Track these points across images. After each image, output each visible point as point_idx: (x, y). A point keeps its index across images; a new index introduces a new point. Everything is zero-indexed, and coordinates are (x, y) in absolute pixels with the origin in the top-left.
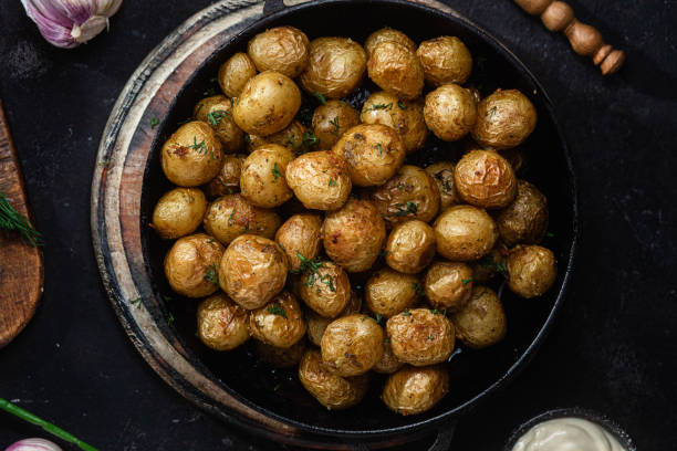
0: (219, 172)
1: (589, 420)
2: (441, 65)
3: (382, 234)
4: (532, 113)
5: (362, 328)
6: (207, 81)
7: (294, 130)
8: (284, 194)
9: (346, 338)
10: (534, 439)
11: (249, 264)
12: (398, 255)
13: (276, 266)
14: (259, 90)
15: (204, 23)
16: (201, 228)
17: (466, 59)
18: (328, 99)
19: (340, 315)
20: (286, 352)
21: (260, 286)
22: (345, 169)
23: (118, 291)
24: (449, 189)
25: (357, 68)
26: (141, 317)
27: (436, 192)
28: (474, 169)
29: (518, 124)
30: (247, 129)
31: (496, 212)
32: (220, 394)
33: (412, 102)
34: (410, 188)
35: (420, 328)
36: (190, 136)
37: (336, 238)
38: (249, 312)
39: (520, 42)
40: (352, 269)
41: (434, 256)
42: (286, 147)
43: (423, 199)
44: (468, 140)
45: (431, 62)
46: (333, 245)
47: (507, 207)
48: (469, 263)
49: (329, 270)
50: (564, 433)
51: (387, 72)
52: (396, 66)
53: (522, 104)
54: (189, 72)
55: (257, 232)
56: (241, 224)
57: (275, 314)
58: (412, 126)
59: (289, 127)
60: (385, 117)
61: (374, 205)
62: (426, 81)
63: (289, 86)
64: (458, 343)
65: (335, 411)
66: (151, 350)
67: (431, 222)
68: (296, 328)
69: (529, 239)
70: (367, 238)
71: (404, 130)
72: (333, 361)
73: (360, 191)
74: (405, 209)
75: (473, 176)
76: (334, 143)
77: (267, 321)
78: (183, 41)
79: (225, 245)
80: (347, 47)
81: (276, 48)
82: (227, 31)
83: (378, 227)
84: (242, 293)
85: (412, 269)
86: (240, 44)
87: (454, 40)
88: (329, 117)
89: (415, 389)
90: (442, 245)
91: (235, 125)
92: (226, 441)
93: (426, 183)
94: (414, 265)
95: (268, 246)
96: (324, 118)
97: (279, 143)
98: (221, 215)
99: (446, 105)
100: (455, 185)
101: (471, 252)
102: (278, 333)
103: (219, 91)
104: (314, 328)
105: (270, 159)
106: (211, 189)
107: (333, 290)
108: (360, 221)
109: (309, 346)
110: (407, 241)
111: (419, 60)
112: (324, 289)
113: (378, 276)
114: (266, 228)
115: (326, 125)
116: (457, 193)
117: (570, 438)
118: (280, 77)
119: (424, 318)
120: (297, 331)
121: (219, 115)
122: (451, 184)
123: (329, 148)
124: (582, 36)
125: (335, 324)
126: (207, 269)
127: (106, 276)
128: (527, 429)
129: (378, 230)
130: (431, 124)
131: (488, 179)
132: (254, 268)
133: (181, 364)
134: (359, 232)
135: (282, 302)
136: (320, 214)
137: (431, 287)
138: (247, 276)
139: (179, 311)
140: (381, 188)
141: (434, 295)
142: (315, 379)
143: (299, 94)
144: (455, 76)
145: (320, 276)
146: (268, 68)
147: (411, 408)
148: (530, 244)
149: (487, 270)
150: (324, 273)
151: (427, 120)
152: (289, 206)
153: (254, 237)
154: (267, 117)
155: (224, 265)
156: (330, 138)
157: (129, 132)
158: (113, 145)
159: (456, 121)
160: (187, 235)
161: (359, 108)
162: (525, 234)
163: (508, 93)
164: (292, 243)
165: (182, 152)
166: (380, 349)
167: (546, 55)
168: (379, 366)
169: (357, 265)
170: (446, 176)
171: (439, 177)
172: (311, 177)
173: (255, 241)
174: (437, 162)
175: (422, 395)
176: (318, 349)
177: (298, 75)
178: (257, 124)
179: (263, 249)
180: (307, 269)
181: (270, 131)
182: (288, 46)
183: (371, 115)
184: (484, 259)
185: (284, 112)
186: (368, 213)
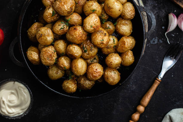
1: (31, 103)
2: (126, 57)
3: (78, 42)
4: (114, 84)
5: (50, 38)
7: (106, 16)
8: (87, 14)
9: (46, 34)
10: (24, 89)
12: (71, 48)
13: (66, 12)
14: (117, 4)
17: (128, 64)
18: (115, 26)
19: (53, 32)
20: (42, 18)
21: (60, 8)
22: (96, 31)
24: (91, 62)
25: (125, 33)
27: (90, 58)
28: (97, 69)
29: (111, 80)
31: (86, 75)
33: (116, 50)
34: (91, 50)
35: (51, 55)
37: (75, 29)
38: (53, 6)
39: (132, 79)
40: (67, 35)
41: (72, 58)
42: (101, 14)
43: (88, 54)
44: (106, 66)
45: (127, 54)
46: (73, 28)
47: (87, 78)
48: (71, 68)
49: (66, 28)
50: (26, 97)
51: (124, 42)
52: (126, 44)
53: (116, 81)
55: (76, 7)
56: (78, 2)
57: (53, 13)
58: (109, 50)
59: (107, 14)
60: (111, 42)
61: (86, 40)
62: (122, 53)
63: (119, 13)
64: (49, 66)
65: (27, 33)
67: (82, 57)
69: (79, 85)
70: (76, 38)
71: (108, 48)
72: (40, 31)
73: (90, 35)
74: (85, 49)
75: (96, 68)
76: (103, 28)
77: (50, 11)
80: (130, 30)
81: (129, 9)
83: (79, 41)
84: (58, 3)
85: (68, 52)
87: (133, 61)
88: (111, 27)
89: (33, 55)
90: (75, 61)
92: (19, 5)
93: (93, 55)
94: (69, 52)
95: (72, 9)
96: (110, 25)
97: (102, 12)
99: (116, 59)
100: (93, 63)
101: (74, 69)
102: (47, 14)
104: (49, 25)
105: (97, 9)
107: (60, 29)
108: (81, 36)
110: (76, 50)
111: (128, 51)
112: (60, 27)
113: (65, 43)
114: (77, 9)
115: (108, 25)
116: (90, 64)
117: (25, 99)
118: (121, 10)
119: (54, 56)
120: (48, 20)
122: (93, 62)
123: (101, 26)
125: (51, 31)
128: (26, 87)
129: (78, 41)
130: (110, 55)
131: (95, 72)
132: (65, 5)
134: (78, 36)
135: (56, 15)
136: (82, 25)
137: (63, 58)
138: (63, 4)
140: (91, 42)
141: (61, 59)
142: (35, 26)
144: (124, 61)
145: (64, 25)
146: (123, 8)
147: (28, 54)
148: (77, 85)
149: (69, 73)
150: (65, 27)
151: (111, 54)
152: (84, 15)
153: (74, 5)
154: (110, 7)
159: (111, 62)
161: (112, 35)
162: (80, 84)
163: (120, 77)
164: (73, 17)
166: (44, 44)
167: (129, 86)
168: (40, 45)
169: (69, 36)
170: (95, 61)
171: (95, 59)
172: (93, 21)
173: (73, 6)
174: (99, 58)
175: (32, 57)
176: (44, 26)
177: (122, 17)
179: (71, 8)
180: (66, 21)
181: (105, 9)
182: (130, 13)
183: (111, 38)
184: (72, 73)
185: (112, 12)
186: (83, 38)
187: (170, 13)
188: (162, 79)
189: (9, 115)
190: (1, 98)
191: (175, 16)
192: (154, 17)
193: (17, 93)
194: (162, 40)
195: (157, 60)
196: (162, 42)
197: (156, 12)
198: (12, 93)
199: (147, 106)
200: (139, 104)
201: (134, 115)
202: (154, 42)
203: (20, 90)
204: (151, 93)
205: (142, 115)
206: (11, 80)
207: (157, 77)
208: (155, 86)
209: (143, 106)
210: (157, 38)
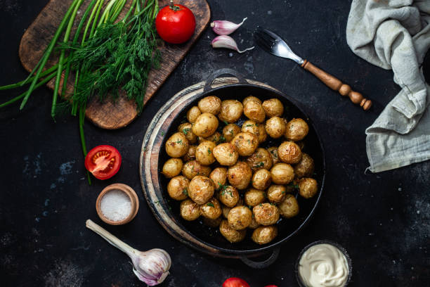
0: (187, 152)
1: (331, 244)
2: (272, 110)
3: (250, 174)
4: (307, 127)
5: (244, 211)
6: (183, 117)
7: (216, 135)
8: (213, 160)
9: (237, 215)
10: (310, 253)
11: (200, 187)
12: (257, 183)
13: (210, 187)
14: (202, 120)
15: (181, 96)
16: (181, 174)
17: (281, 107)
18: (229, 123)
19: (235, 206)
20: (215, 221)
21: (204, 195)
22: (236, 149)
23: (150, 198)
24: (276, 157)
25: (240, 111)
26: (159, 208)
27: (271, 158)
28: (286, 149)
29: (302, 131)
30: (198, 134)
31: (294, 165)
32: (190, 237)
33: (261, 123)
34: (261, 157)
35: (266, 211)
36: (176, 138)
37: (233, 176)
38: (200, 206)
40: (240, 188)
41: (271, 183)
42: (213, 142)
43: (266, 161)
44: (282, 138)
45: (268, 109)
46: (232, 179)
47: (298, 164)
48: (284, 185)
49: (230, 189)
50: (321, 250)
51: (251, 112)
52: (254, 110)
53: (303, 124)
54: (175, 114)
55: (202, 175)
56: (196, 172)
57: (210, 206)
58: (261, 133)
59: (214, 134)
60: (251, 129)
61: (247, 163)
62: (266, 116)
63: (214, 118)
64: (281, 216)
65: (234, 243)
66: (163, 221)
67: (270, 170)
68: (218, 212)
69: (307, 175)
70: (245, 176)
71: (258, 135)
72: (232, 224)
73: (242, 158)
74: (259, 165)
75: (285, 151)
76: (231, 140)
77: (207, 209)
78: (174, 102)
79: (190, 180)
80: (236, 103)
81: (208, 104)
82: (190, 99)
83: (249, 172)
84: (197, 198)
85: (262, 188)
86: (195, 103)
87: (277, 100)
88: (229, 130)
89: (264, 235)
90: (274, 178)
91: (194, 134)
92: (192, 255)
93: (267, 154)
94: (263, 186)
95: (207, 180)
96: (227, 130)
97: (210, 140)
98: (189, 168)
99: (274, 125)
100: (278, 155)
101: (285, 181)
102: (211, 213)
103: (187, 121)
104: (225, 211)
105: (207, 147)
106: (184, 158)
107: (232, 197)
108: (242, 170)
109: (223, 218)
110: (260, 177)
111: (263, 107)
112: (229, 196)
113: (249, 191)
114: (206, 173)
115: (228, 133)
116: (279, 158)
117: (324, 251)
118: (210, 115)
119: (267, 207)
121: (187, 130)
123: (229, 142)
124: (355, 96)
125: (233, 210)
126: (183, 189)
127: (145, 193)
128: (307, 249)
130: (269, 132)
131: (291, 152)
132: (201, 189)
133: (174, 226)
134: (241, 174)
135: (212, 201)
136: (227, 167)
137: (270, 195)
138: (199, 191)
139: (173, 206)
140: (249, 157)
141: (271, 198)
142: (226, 231)
143: (217, 121)
144: (277, 113)
145: (227, 191)
146: (206, 112)
147: (263, 242)
148: (308, 177)
149: (291, 188)
151: (267, 130)
152: (214, 165)
154: (205, 130)
155: (190, 187)
156: (229, 138)
157: (153, 138)
158: (147, 143)
159: (278, 130)
160: (176, 176)
161: (241, 127)
162: (305, 174)
163: (298, 120)
164: (216, 179)
165: (173, 144)
166: (250, 219)
167: (311, 106)
168: (251, 226)
169: (241, 187)
170: (275, 152)
171: (272, 152)
172: (223, 153)
173: (202, 178)
174: (271, 146)
175: (267, 237)
176: (227, 219)
177: (217, 114)
178: (202, 133)
179: (205, 181)
180: (222, 189)
181: (207, 136)
182: (213, 103)
183: (246, 129)
184: (290, 183)
185: (212, 128)
186: (245, 166)
187: (211, 46)
188: (303, 59)
189: (346, 275)
190: (322, 284)
191: (216, 39)
192: (219, 71)
193: (316, 261)
194: (249, 56)
195: (276, 64)
196: (251, 57)
197: (209, 65)
198: (315, 269)
199: (341, 80)
200: (337, 92)
201: (352, 100)
202: (250, 68)
203: (311, 258)
204: (323, 75)
205: (353, 89)
206: (298, 270)
207: (300, 65)
208: (313, 69)
209: (340, 87)
210: (245, 64)
